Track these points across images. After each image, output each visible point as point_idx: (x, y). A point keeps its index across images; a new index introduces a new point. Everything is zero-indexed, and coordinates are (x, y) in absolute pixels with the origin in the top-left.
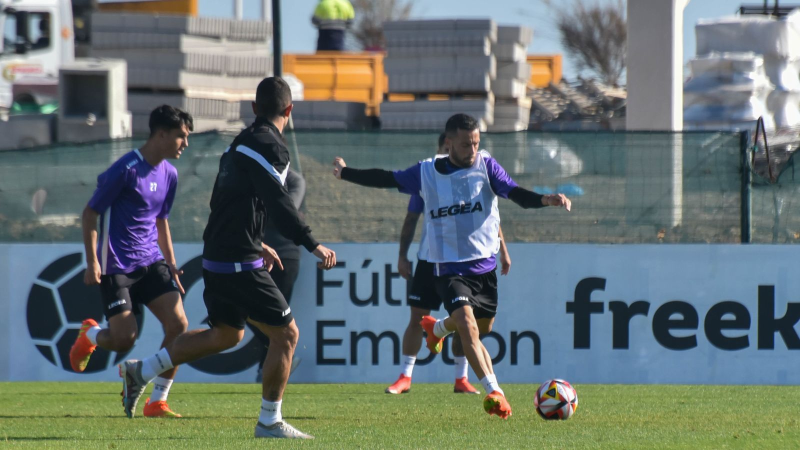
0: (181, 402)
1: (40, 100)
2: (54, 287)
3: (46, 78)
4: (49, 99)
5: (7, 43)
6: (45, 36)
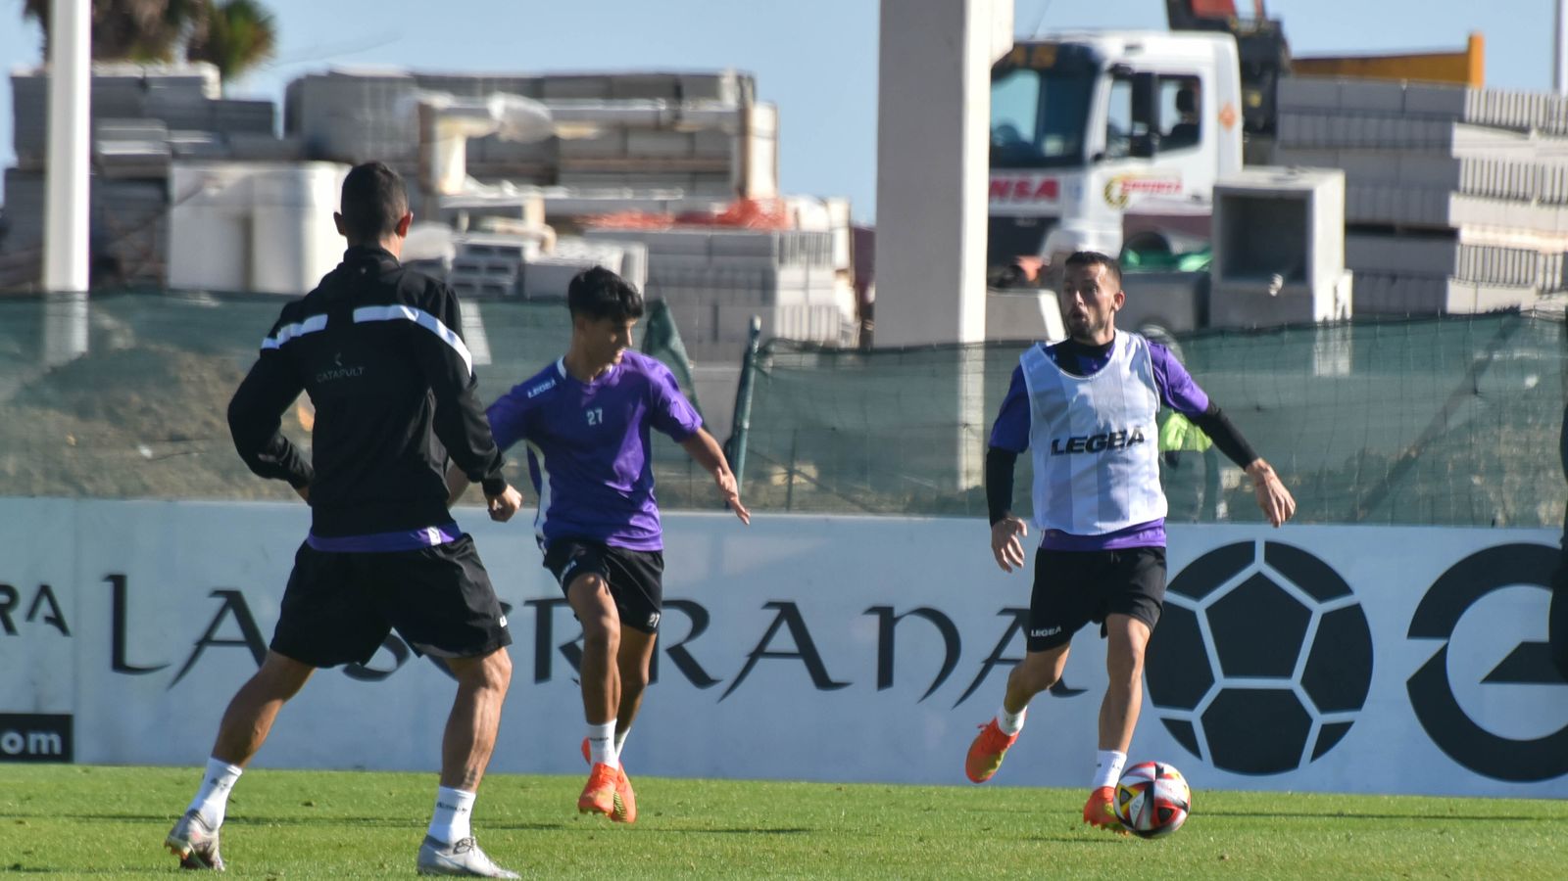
0: (1442, 833)
1: (1177, 246)
2: (1200, 607)
3: (1186, 202)
4: (1193, 244)
5: (1112, 133)
6: (1186, 121)
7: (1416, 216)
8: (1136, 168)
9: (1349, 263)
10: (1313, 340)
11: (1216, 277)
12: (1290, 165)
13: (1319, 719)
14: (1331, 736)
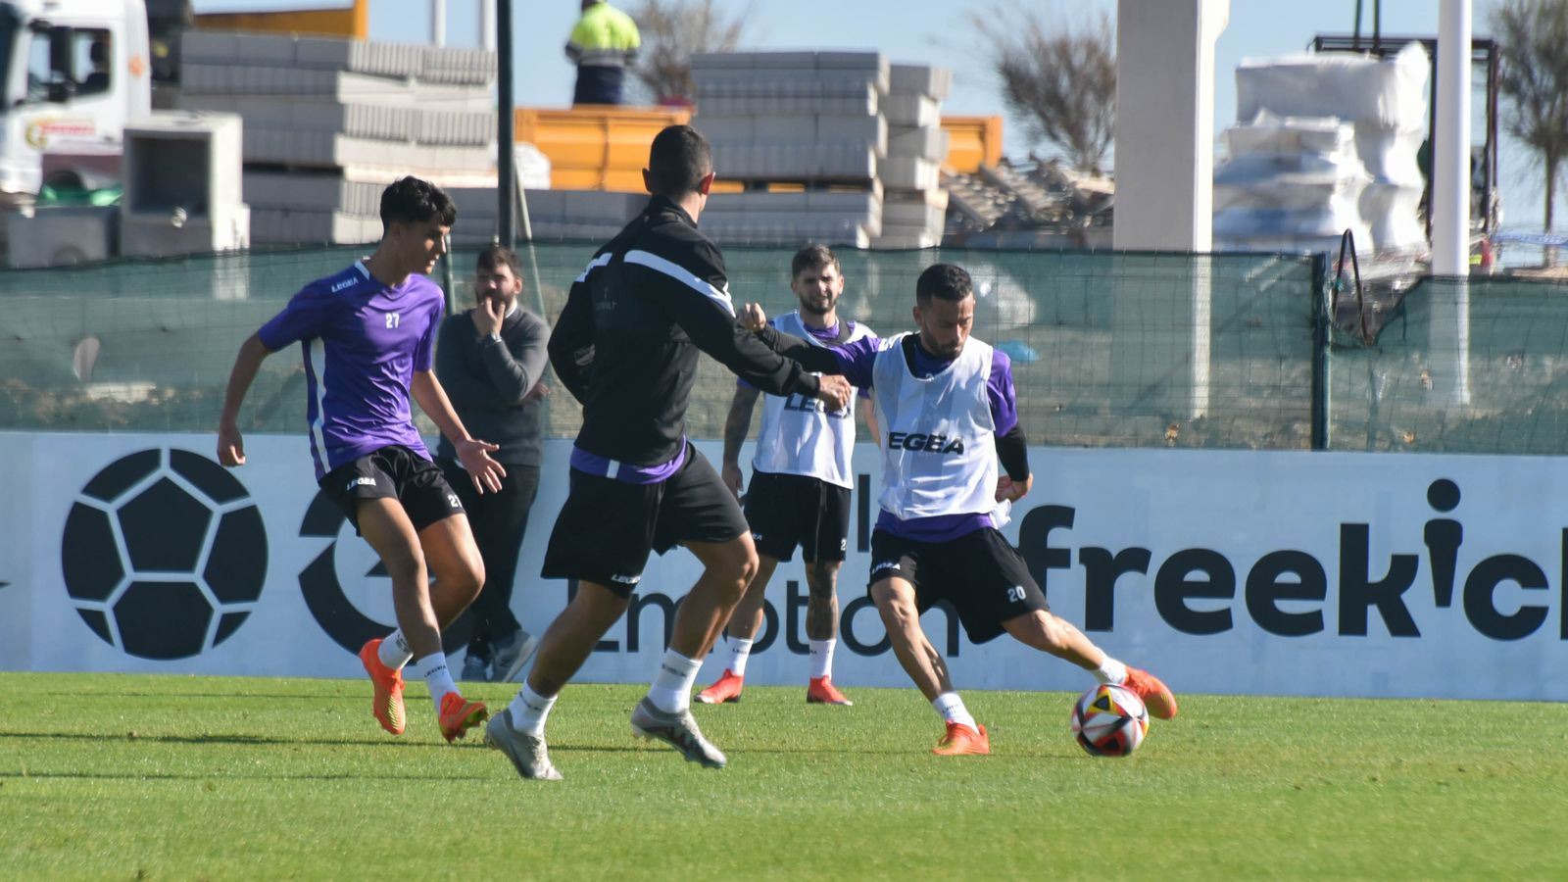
0: (329, 712)
1: (90, 182)
2: (111, 509)
3: (100, 143)
4: (105, 181)
5: (32, 81)
6: (98, 71)
7: (307, 155)
8: (53, 112)
9: (248, 198)
10: (212, 268)
11: (126, 213)
12: (191, 109)
13: (219, 609)
14: (231, 623)
